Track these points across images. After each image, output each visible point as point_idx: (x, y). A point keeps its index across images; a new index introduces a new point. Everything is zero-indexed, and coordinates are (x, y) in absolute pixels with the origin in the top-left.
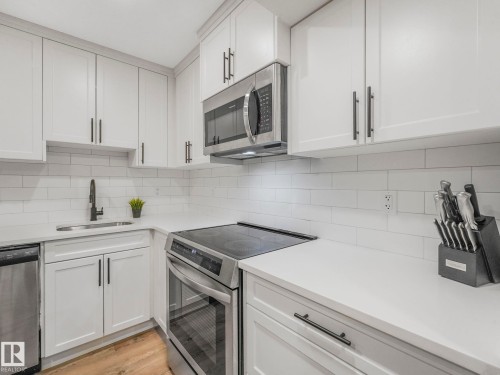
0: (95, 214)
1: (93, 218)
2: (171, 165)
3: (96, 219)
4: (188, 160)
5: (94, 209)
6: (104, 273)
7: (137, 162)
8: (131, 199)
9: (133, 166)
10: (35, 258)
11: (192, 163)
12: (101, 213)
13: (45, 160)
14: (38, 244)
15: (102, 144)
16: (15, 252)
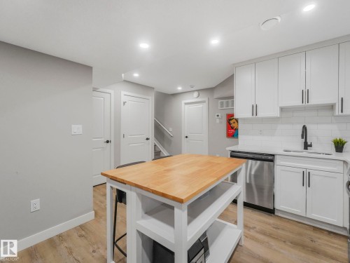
0: (306, 146)
1: (305, 148)
3: (307, 149)
5: (306, 143)
6: (306, 179)
7: (337, 113)
9: (334, 115)
10: (272, 161)
12: (311, 146)
13: (279, 116)
14: (273, 155)
15: (309, 104)
16: (266, 157)
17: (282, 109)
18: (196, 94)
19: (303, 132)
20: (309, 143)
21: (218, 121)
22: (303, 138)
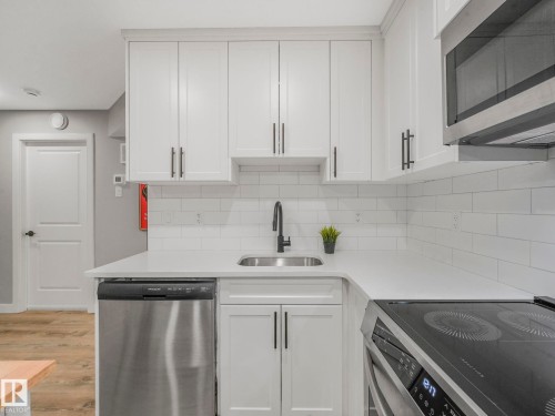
0: (282, 244)
1: (281, 250)
2: (377, 178)
3: (283, 251)
4: (407, 163)
5: (281, 237)
6: (281, 332)
7: (328, 177)
8: (322, 227)
9: (324, 182)
10: (210, 296)
11: (415, 168)
12: (288, 244)
13: (230, 179)
14: (214, 280)
15: (286, 155)
16: (194, 287)
17: (240, 166)
18: (57, 120)
19: (276, 216)
20: (286, 239)
21: (118, 192)
22: (275, 229)
